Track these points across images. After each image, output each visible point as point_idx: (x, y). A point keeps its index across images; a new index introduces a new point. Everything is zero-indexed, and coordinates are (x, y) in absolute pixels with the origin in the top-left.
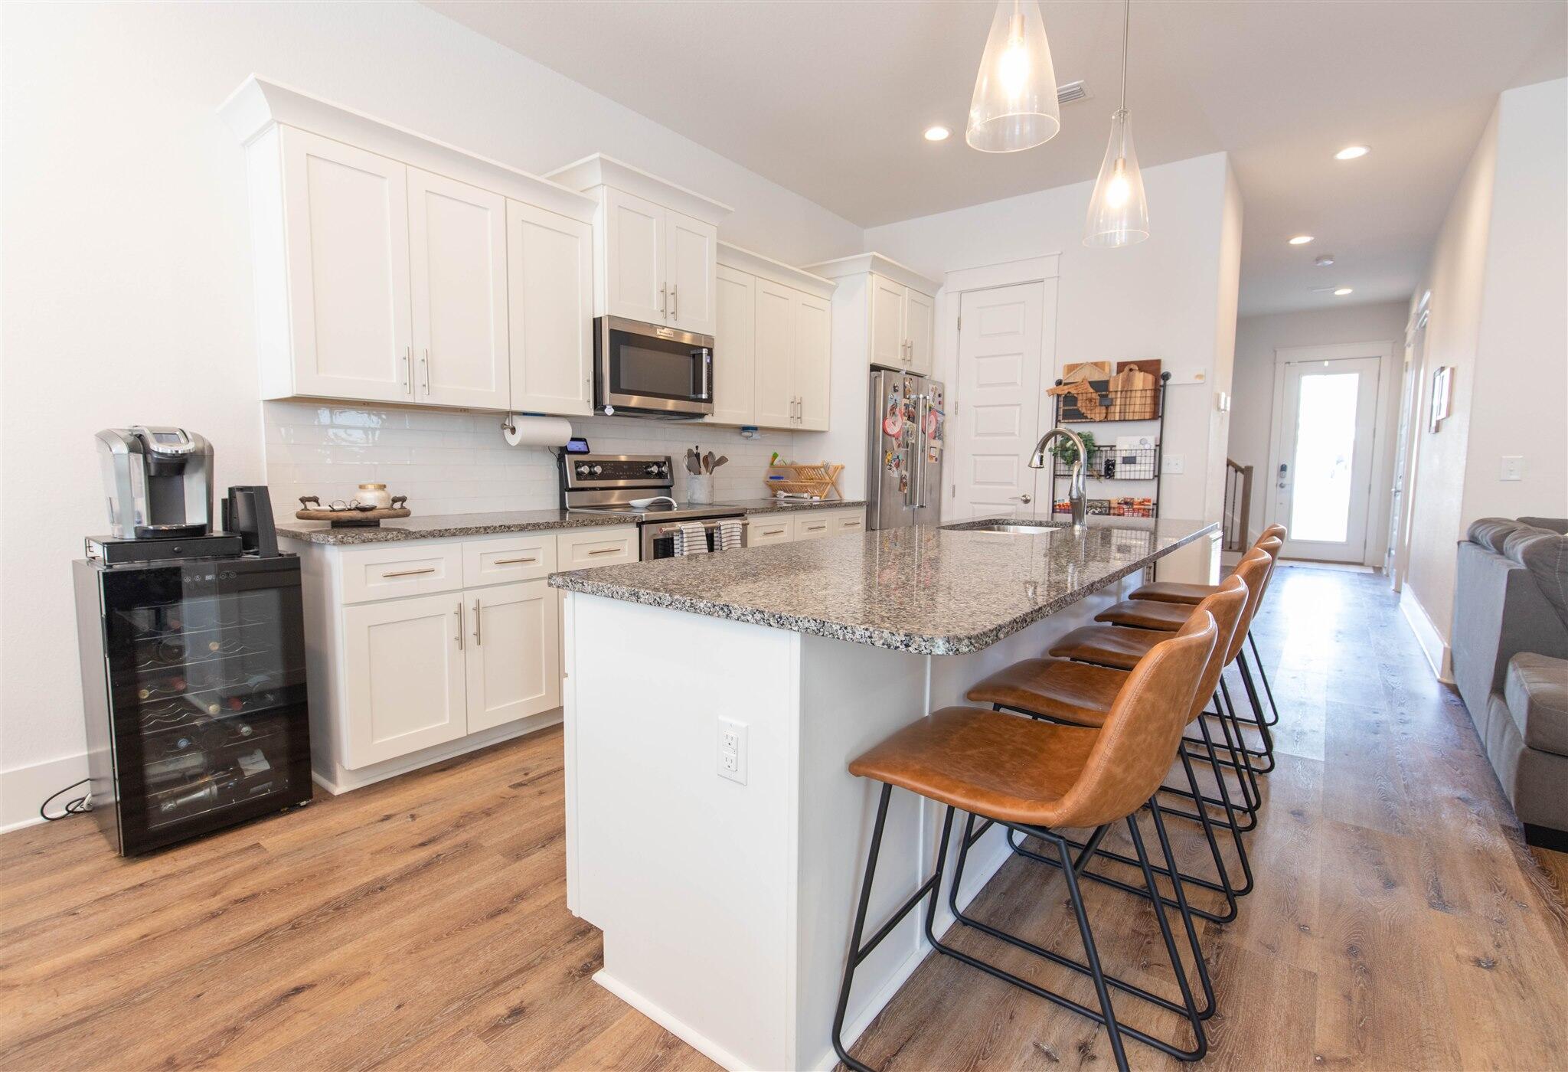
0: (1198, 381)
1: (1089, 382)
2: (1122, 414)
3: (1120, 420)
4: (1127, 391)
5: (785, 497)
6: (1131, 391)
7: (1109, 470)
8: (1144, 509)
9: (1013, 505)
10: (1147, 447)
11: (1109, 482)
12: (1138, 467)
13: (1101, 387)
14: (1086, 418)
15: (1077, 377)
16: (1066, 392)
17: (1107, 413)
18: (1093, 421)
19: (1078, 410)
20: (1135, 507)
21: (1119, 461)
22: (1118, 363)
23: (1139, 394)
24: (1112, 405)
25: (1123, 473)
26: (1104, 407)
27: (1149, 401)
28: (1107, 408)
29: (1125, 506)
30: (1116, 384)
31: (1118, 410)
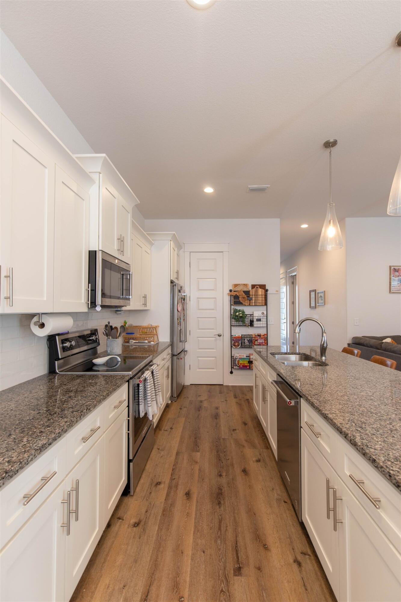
0: (276, 293)
1: (243, 291)
2: (255, 303)
3: (254, 305)
4: (256, 295)
5: (134, 343)
6: (258, 295)
7: (251, 324)
8: (264, 338)
9: (215, 337)
10: (264, 315)
11: (251, 328)
12: (262, 323)
13: (247, 293)
14: (243, 304)
15: (237, 289)
16: (235, 294)
17: (250, 303)
18: (245, 305)
19: (240, 301)
20: (261, 337)
21: (255, 320)
22: (252, 285)
23: (260, 296)
24: (251, 300)
25: (257, 325)
26: (249, 301)
27: (264, 299)
28: (250, 301)
29: (258, 337)
30: (252, 292)
31: (254, 302)
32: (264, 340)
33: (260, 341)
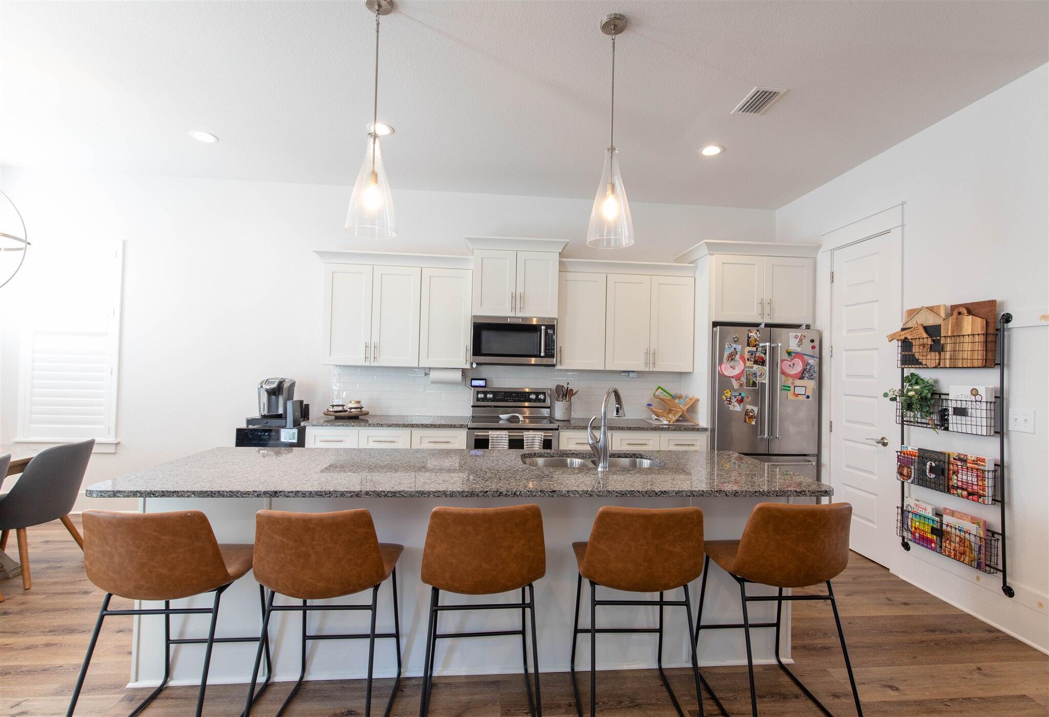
0: (1043, 322)
1: (925, 327)
2: (953, 361)
3: (950, 368)
4: (957, 336)
6: (960, 336)
7: (943, 421)
8: (977, 470)
10: (978, 398)
11: (942, 433)
12: (970, 420)
13: (933, 331)
14: (921, 363)
16: (905, 338)
17: (940, 359)
18: (930, 367)
19: (913, 355)
20: (968, 465)
21: (951, 411)
22: (948, 307)
23: (967, 339)
24: (944, 351)
25: (956, 425)
26: (937, 353)
28: (940, 353)
29: (959, 463)
30: (947, 330)
31: (948, 356)
32: (977, 476)
33: (964, 477)
